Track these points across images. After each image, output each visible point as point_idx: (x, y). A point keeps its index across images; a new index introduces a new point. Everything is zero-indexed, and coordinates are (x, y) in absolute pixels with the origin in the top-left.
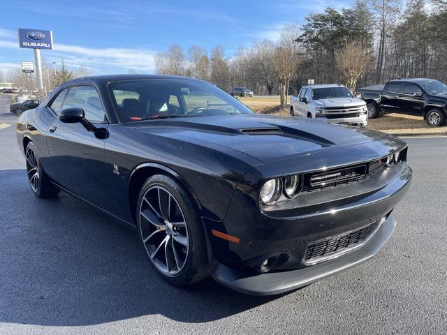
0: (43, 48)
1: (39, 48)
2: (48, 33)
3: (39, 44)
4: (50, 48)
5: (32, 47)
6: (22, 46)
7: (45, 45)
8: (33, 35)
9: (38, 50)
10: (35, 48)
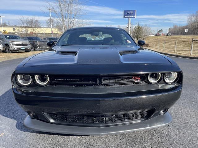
0: (132, 17)
1: (130, 18)
2: (134, 11)
3: (130, 16)
4: (135, 17)
5: (128, 18)
6: (124, 17)
7: (133, 16)
8: (129, 12)
9: (130, 19)
10: (129, 18)
